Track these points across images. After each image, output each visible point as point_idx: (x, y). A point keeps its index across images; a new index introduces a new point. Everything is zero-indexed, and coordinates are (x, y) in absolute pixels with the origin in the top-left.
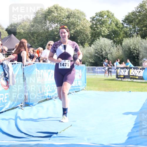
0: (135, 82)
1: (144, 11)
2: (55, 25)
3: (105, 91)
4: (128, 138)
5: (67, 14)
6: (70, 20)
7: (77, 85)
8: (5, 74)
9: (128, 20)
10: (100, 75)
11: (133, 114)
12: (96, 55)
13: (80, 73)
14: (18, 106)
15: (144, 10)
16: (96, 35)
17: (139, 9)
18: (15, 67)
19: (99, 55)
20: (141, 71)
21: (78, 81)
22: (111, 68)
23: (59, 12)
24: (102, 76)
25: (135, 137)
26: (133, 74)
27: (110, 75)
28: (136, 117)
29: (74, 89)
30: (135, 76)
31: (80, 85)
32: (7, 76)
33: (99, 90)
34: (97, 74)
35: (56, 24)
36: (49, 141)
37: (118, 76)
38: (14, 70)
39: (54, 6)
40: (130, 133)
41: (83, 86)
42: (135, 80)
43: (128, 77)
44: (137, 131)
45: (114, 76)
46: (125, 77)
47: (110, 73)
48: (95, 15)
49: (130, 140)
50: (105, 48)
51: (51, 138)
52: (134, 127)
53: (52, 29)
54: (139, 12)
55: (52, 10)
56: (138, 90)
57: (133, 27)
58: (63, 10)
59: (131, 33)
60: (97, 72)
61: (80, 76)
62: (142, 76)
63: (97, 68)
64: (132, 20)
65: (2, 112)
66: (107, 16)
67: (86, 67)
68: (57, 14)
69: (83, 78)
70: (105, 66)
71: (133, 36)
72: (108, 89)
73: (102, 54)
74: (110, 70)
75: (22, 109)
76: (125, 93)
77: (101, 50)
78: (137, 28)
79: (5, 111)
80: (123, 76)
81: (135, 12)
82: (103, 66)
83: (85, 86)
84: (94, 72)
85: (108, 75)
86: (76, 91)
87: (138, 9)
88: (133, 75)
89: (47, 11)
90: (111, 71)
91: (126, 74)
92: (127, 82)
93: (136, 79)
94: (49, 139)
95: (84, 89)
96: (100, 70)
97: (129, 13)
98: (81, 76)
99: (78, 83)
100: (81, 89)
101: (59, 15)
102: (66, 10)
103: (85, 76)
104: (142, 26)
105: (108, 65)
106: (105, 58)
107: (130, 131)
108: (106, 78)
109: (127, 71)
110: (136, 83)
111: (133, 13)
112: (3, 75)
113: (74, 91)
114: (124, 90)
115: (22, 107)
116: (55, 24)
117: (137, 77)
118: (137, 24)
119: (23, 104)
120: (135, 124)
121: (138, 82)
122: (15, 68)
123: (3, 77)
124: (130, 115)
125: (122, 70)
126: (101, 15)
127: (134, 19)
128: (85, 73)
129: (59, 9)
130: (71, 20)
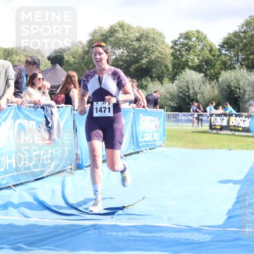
0: (238, 135)
1: (252, 30)
2: (119, 51)
3: (193, 148)
4: (228, 218)
5: (137, 35)
6: (141, 45)
7: (152, 139)
8: (48, 123)
9: (228, 44)
10: (186, 124)
11: (235, 182)
12: (181, 95)
13: (157, 121)
14: (66, 169)
15: (252, 28)
16: (179, 66)
17: (245, 27)
18: (61, 111)
19: (185, 95)
20: (247, 119)
21: (154, 134)
22: (202, 115)
23: (126, 32)
24: (189, 127)
25: (238, 216)
26: (235, 123)
27: (200, 125)
28: (238, 187)
29: (148, 145)
30: (238, 127)
31: (156, 139)
32: (50, 125)
33: (185, 146)
34: (180, 124)
35: (122, 50)
36: (112, 220)
37: (212, 127)
38: (60, 116)
39: (118, 23)
40: (230, 211)
41: (161, 140)
42: (237, 133)
43: (227, 128)
44: (240, 208)
45: (206, 127)
46: (222, 128)
47: (200, 122)
48: (179, 36)
49: (231, 220)
50: (193, 85)
51: (115, 216)
52: (236, 202)
53: (116, 58)
54: (245, 32)
55: (116, 28)
56: (242, 148)
57: (235, 55)
58: (132, 29)
59: (231, 64)
60: (182, 121)
61: (156, 126)
62: (248, 126)
63: (181, 114)
64: (234, 44)
65: (43, 178)
66: (197, 38)
67: (166, 113)
68: (123, 35)
69: (161, 130)
70: (193, 111)
71: (234, 68)
72: (197, 145)
73: (188, 94)
74: (200, 117)
75: (71, 173)
76: (223, 152)
77: (188, 87)
78: (241, 56)
79: (47, 176)
80: (219, 127)
81: (238, 32)
82: (190, 112)
83: (164, 140)
84: (177, 121)
85: (196, 125)
86: (151, 148)
87: (242, 28)
88: (235, 126)
89: (108, 30)
90: (202, 120)
91: (225, 123)
92: (226, 136)
93: (239, 131)
94: (112, 218)
95: (162, 145)
96: (186, 118)
97: (230, 34)
98: (158, 126)
99: (153, 136)
100: (157, 145)
101: (126, 36)
102: (137, 29)
103: (164, 127)
104: (249, 52)
105: (198, 110)
106: (193, 100)
107: (231, 208)
108: (194, 129)
109: (226, 119)
110: (238, 138)
111: (236, 34)
112: (44, 123)
113: (148, 148)
114: (220, 147)
115: (71, 170)
116: (120, 49)
117: (241, 129)
118: (241, 50)
119: (73, 167)
120: (237, 198)
121: (242, 136)
122: (62, 113)
123: (45, 126)
124: (231, 184)
125: (218, 118)
126: (187, 36)
127: (237, 43)
128: (164, 121)
129: (126, 28)
130: (143, 43)
